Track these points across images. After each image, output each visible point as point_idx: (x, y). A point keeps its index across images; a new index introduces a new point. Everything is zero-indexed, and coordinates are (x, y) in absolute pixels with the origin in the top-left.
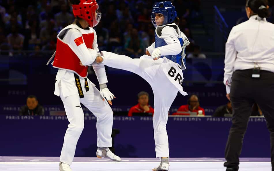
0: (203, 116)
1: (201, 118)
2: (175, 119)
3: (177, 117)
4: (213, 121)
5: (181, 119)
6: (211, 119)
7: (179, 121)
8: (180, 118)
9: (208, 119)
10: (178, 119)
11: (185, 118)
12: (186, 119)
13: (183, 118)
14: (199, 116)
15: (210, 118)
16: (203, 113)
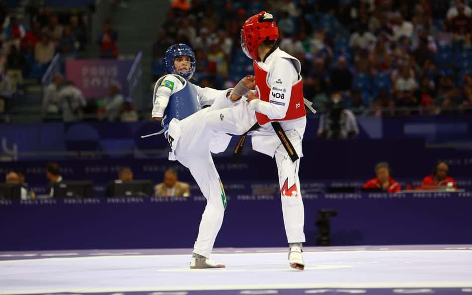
0: (453, 190)
1: (451, 193)
2: (415, 195)
3: (417, 193)
4: (466, 197)
5: (423, 195)
6: (464, 195)
7: (421, 199)
8: (421, 193)
9: (460, 195)
10: (419, 195)
11: (428, 193)
12: (430, 195)
13: (426, 193)
14: (448, 190)
15: (462, 193)
16: (454, 186)
